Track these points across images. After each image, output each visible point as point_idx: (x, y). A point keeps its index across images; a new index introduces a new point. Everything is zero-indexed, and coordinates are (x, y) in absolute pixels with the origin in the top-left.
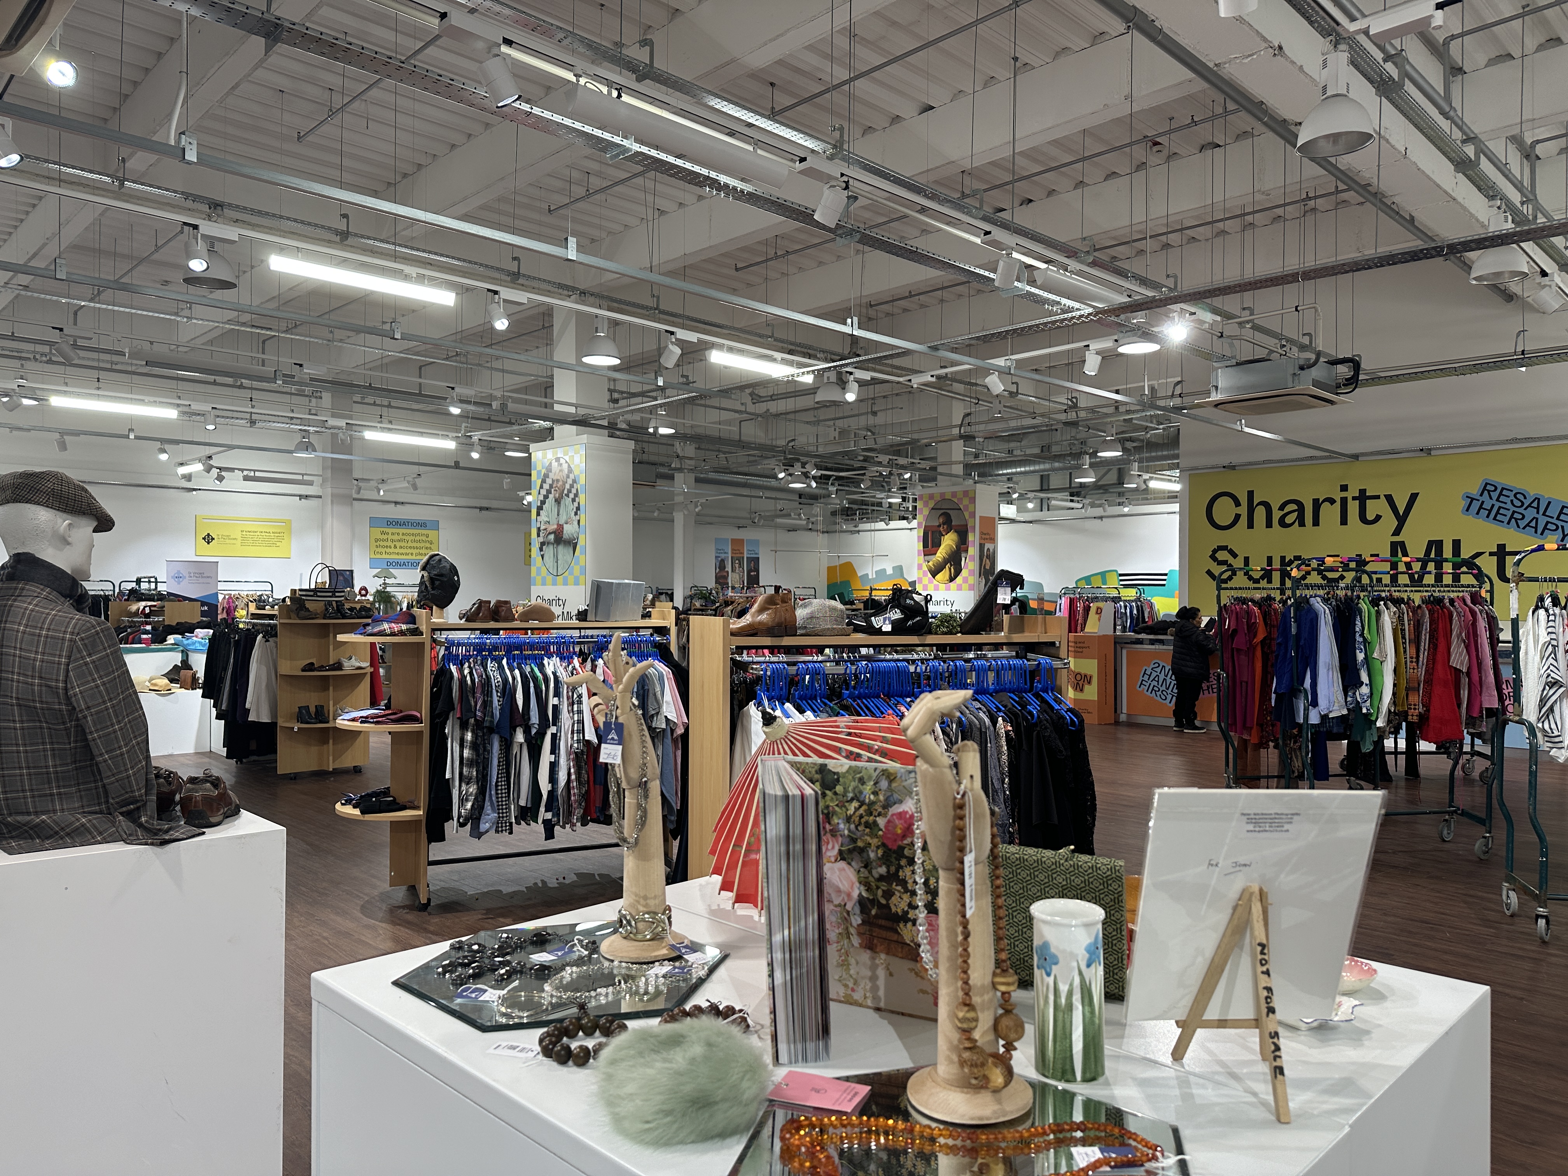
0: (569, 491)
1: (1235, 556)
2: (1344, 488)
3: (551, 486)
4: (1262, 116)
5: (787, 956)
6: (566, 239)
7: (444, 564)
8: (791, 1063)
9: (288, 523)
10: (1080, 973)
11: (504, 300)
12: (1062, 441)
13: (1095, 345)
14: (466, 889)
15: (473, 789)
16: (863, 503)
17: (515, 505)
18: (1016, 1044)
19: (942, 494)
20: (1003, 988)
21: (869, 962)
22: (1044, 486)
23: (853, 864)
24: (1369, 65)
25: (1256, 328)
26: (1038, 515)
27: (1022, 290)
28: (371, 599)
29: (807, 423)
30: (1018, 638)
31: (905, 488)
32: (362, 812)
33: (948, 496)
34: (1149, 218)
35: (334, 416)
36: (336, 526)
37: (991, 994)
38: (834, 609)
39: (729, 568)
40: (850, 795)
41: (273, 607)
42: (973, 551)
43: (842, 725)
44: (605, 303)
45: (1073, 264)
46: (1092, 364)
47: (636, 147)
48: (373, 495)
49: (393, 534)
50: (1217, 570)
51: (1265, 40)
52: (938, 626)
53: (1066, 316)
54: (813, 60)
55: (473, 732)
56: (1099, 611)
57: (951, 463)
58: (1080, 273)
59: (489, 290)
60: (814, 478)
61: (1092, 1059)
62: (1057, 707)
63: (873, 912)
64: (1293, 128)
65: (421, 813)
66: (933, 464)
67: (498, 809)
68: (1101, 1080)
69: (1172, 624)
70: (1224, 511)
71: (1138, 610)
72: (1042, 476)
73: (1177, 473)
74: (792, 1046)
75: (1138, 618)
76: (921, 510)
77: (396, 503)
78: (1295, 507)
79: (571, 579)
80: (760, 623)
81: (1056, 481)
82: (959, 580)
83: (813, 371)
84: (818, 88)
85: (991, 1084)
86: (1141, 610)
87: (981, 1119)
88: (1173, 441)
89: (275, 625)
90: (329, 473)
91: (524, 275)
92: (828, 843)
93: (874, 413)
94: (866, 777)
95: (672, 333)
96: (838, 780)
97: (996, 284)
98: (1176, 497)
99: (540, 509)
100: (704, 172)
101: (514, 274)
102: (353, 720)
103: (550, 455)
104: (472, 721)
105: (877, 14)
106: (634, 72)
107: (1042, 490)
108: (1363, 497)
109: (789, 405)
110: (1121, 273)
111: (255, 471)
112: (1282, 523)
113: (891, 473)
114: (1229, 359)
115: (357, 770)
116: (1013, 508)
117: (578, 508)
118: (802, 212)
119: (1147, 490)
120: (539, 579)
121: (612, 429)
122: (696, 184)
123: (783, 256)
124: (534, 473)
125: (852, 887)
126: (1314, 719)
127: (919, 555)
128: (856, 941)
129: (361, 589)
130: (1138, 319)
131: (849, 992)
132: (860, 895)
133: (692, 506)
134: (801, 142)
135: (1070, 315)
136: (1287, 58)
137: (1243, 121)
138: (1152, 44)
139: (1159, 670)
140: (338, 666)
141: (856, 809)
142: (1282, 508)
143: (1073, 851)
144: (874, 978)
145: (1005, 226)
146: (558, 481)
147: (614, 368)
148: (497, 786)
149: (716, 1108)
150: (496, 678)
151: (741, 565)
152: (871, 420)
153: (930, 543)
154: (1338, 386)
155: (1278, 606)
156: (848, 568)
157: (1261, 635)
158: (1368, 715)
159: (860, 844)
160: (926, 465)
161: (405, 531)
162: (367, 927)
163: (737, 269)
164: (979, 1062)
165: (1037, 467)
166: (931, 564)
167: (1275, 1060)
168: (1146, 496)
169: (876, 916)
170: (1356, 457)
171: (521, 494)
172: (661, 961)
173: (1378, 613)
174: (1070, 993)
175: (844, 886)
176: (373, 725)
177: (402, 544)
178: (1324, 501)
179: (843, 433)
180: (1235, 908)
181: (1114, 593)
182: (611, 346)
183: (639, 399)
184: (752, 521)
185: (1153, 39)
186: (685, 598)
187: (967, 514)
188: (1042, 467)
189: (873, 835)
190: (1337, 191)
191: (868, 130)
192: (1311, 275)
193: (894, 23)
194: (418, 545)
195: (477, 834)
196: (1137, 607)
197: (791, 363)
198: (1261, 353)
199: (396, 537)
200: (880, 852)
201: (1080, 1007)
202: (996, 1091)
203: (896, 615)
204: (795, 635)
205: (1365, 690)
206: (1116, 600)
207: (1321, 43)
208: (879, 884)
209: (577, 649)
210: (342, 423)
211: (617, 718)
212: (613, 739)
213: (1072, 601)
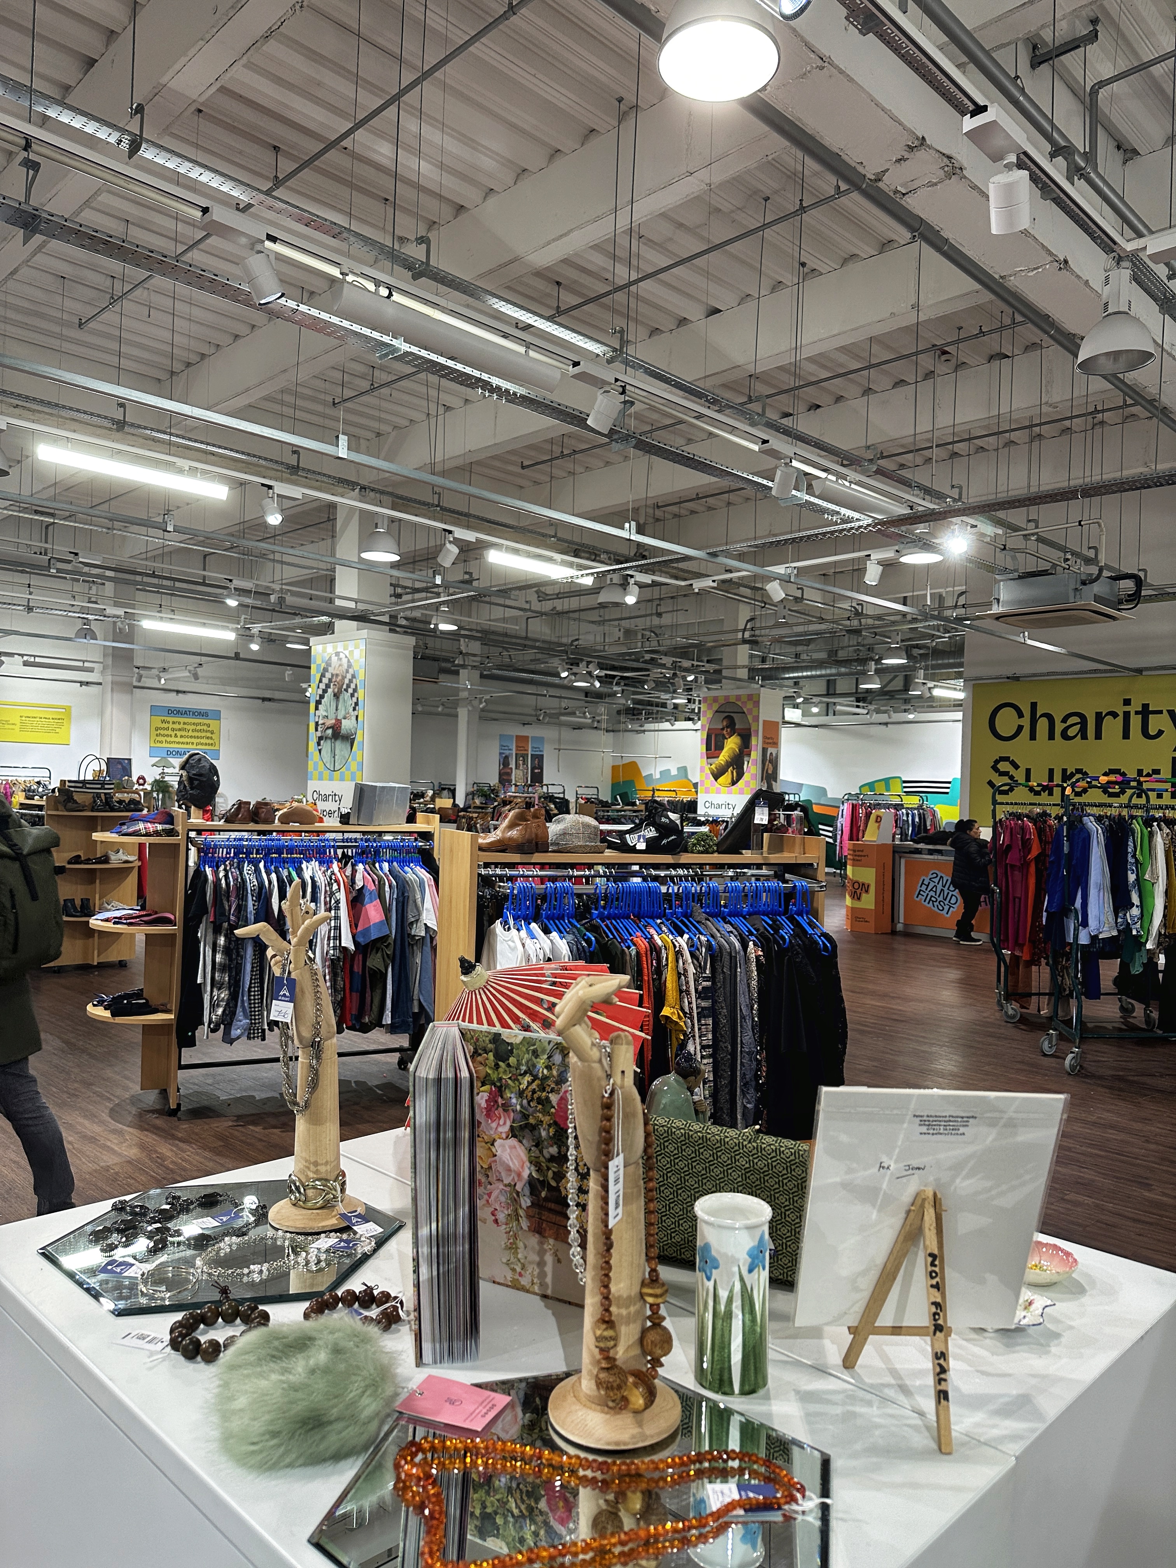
0: (348, 686)
1: (1016, 767)
2: (1127, 702)
3: (330, 680)
4: (1047, 328)
5: (434, 1250)
6: (337, 437)
7: (203, 763)
8: (435, 1362)
9: (67, 709)
10: (742, 1279)
11: (278, 495)
12: (847, 649)
13: (876, 555)
14: (218, 1093)
15: (224, 995)
16: (650, 703)
17: (296, 696)
18: (663, 1359)
19: (727, 697)
20: (650, 1300)
21: (537, 1247)
22: (831, 690)
23: (524, 1141)
24: (1152, 282)
25: (1041, 540)
26: (823, 720)
27: (801, 499)
28: (149, 788)
29: (593, 622)
30: (775, 858)
31: (691, 689)
32: (113, 1015)
33: (732, 700)
34: (936, 427)
35: (116, 605)
36: (116, 714)
37: (638, 1305)
38: (586, 826)
39: (513, 765)
40: (524, 1068)
41: (41, 797)
42: (755, 755)
43: (548, 973)
44: (386, 499)
45: (852, 475)
46: (872, 575)
47: (405, 347)
48: (154, 683)
49: (174, 723)
50: (999, 781)
51: (1050, 253)
52: (694, 845)
53: (845, 526)
54: (599, 261)
55: (226, 936)
56: (879, 819)
57: (736, 667)
58: (859, 483)
59: (263, 485)
60: (598, 678)
61: (752, 1371)
62: (810, 931)
63: (543, 1194)
64: (1078, 341)
65: (172, 1017)
66: (717, 667)
67: (249, 1015)
68: (761, 1392)
69: (950, 834)
70: (1007, 722)
71: (920, 818)
72: (828, 681)
73: (961, 683)
74: (438, 1345)
75: (920, 826)
76: (705, 712)
77: (178, 692)
78: (1077, 720)
79: (348, 774)
80: (510, 839)
81: (843, 685)
82: (741, 783)
83: (592, 574)
84: (603, 288)
85: (631, 1406)
86: (922, 818)
87: (617, 1444)
88: (957, 650)
89: (43, 816)
90: (109, 661)
91: (304, 469)
92: (500, 1118)
93: (659, 615)
94: (539, 1050)
95: (450, 532)
96: (511, 1051)
97: (774, 493)
98: (961, 705)
99: (318, 703)
100: (476, 373)
101: (293, 467)
102: (107, 920)
103: (330, 649)
104: (226, 925)
105: (663, 215)
106: (410, 269)
107: (828, 695)
108: (1145, 712)
109: (574, 603)
110: (906, 483)
111: (35, 656)
112: (1065, 736)
113: (675, 675)
114: (1012, 572)
115: (122, 965)
116: (798, 712)
117: (357, 704)
118: (576, 416)
119: (932, 698)
120: (316, 774)
121: (393, 625)
122: (468, 386)
123: (569, 455)
124: (313, 666)
125: (522, 1167)
126: (1084, 939)
127: (702, 757)
128: (525, 1224)
129: (139, 778)
130: (920, 529)
131: (517, 1277)
132: (530, 1175)
133: (476, 703)
134: (581, 344)
135: (849, 525)
136: (1072, 272)
137: (1029, 332)
138: (937, 254)
139: (936, 880)
140: (106, 859)
141: (529, 1084)
142: (1064, 720)
143: (758, 1131)
144: (541, 1264)
145: (787, 432)
146: (337, 675)
147: (394, 565)
148: (249, 991)
149: (329, 1428)
150: (251, 881)
151: (525, 762)
152: (656, 621)
153: (713, 745)
154: (1120, 602)
155: (1053, 822)
156: (633, 767)
157: (1035, 851)
158: (1138, 936)
159: (532, 1121)
160: (711, 667)
161: (186, 720)
162: (114, 1131)
163: (523, 467)
164: (615, 1385)
165: (823, 672)
166: (713, 767)
167: (940, 1383)
168: (932, 704)
169: (546, 1199)
170: (1139, 671)
171: (304, 685)
172: (327, 1232)
173: (1151, 835)
174: (730, 1300)
175: (514, 1165)
176: (125, 927)
177: (183, 733)
178: (1107, 714)
179: (628, 633)
180: (908, 1212)
181: (897, 800)
182: (391, 543)
183: (424, 595)
184: (537, 717)
185: (939, 249)
186: (467, 795)
187: (750, 718)
188: (828, 671)
189: (546, 1112)
190: (1126, 405)
191: (655, 331)
192: (1090, 491)
193: (681, 225)
194: (199, 734)
195: (228, 1039)
196: (919, 815)
197: (571, 565)
198: (1043, 566)
199: (176, 726)
200: (552, 1131)
201: (740, 1316)
202: (636, 1412)
203: (651, 833)
204: (547, 851)
205: (1135, 911)
206: (898, 807)
207: (1103, 259)
208: (550, 1165)
209: (340, 852)
210: (120, 612)
211: (289, 973)
212: (284, 995)
213: (854, 807)
